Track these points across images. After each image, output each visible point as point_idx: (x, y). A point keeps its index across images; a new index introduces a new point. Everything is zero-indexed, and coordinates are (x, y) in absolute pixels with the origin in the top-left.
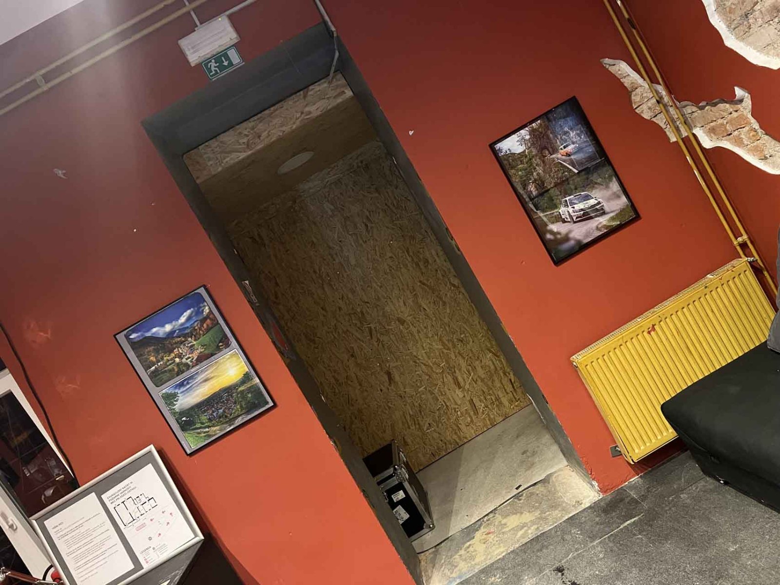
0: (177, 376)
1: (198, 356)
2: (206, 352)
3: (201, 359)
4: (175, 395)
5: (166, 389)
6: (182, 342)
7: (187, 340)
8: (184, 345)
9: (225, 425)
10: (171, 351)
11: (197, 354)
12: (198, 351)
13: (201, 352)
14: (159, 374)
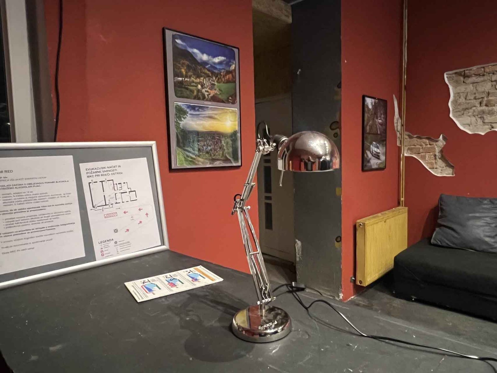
0: (194, 99)
1: (214, 96)
2: (220, 97)
3: (214, 99)
4: (185, 113)
5: (182, 103)
6: (208, 76)
7: (212, 78)
8: (209, 80)
9: (207, 161)
10: (198, 76)
11: (214, 93)
12: (215, 92)
13: (216, 94)
14: (182, 87)
